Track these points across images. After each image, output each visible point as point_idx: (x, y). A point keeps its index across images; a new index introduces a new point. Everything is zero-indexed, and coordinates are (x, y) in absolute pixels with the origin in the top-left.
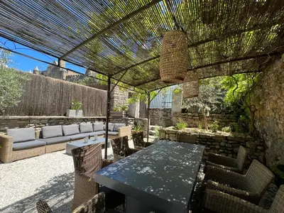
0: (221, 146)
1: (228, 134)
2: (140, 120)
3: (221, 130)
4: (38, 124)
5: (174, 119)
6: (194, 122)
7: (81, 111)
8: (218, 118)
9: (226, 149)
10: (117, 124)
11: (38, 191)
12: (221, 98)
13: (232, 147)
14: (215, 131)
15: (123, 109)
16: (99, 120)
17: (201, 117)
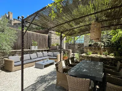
0: (109, 63)
1: (113, 57)
2: (67, 50)
3: (109, 55)
4: (19, 54)
5: (85, 50)
6: (95, 51)
7: (37, 47)
8: (108, 49)
9: (112, 64)
10: (54, 53)
11: (36, 82)
12: (110, 40)
13: (115, 63)
14: (106, 56)
15: (57, 45)
16: (45, 51)
17: (99, 49)
